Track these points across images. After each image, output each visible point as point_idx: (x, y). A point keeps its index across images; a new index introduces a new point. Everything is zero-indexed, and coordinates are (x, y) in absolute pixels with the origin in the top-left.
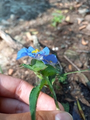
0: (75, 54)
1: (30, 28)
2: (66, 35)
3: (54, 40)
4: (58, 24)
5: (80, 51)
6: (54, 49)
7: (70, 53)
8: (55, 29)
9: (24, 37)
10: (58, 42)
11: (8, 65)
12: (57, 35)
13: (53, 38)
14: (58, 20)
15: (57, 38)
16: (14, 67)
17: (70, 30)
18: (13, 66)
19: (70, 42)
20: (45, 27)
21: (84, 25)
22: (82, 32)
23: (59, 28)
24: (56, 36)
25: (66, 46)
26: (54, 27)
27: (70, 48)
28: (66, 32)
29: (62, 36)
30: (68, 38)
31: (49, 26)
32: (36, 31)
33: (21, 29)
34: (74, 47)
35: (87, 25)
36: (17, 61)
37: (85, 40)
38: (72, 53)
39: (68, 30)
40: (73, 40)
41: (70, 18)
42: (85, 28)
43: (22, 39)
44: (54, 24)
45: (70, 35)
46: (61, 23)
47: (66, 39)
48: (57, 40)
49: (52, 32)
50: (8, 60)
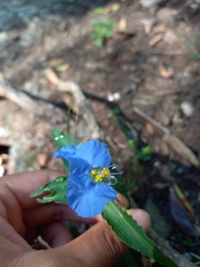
0: (153, 103)
1: (49, 58)
2: (127, 62)
3: (106, 79)
4: (105, 41)
5: (161, 93)
6: (111, 98)
7: (143, 102)
8: (103, 54)
9: (43, 82)
10: (115, 81)
11: (33, 148)
12: (111, 65)
13: (103, 75)
14: (104, 31)
15: (112, 73)
16: (46, 150)
17: (134, 50)
18: (43, 148)
19: (139, 76)
20: (80, 52)
21: (157, 34)
22: (158, 51)
23: (110, 50)
24: (109, 69)
25: (133, 87)
26: (99, 49)
27: (141, 89)
28: (125, 57)
29: (119, 65)
30: (133, 68)
31: (88, 47)
32: (63, 64)
33: (29, 64)
34: (149, 86)
35: (163, 33)
36: (47, 136)
37: (166, 66)
38: (148, 100)
39: (129, 51)
40: (143, 71)
41: (127, 22)
42: (161, 40)
43: (40, 88)
44: (98, 43)
45: (135, 62)
46: (111, 38)
47: (129, 72)
48: (113, 77)
49: (98, 60)
50: (29, 138)
